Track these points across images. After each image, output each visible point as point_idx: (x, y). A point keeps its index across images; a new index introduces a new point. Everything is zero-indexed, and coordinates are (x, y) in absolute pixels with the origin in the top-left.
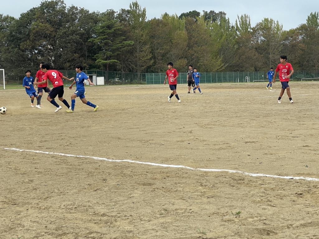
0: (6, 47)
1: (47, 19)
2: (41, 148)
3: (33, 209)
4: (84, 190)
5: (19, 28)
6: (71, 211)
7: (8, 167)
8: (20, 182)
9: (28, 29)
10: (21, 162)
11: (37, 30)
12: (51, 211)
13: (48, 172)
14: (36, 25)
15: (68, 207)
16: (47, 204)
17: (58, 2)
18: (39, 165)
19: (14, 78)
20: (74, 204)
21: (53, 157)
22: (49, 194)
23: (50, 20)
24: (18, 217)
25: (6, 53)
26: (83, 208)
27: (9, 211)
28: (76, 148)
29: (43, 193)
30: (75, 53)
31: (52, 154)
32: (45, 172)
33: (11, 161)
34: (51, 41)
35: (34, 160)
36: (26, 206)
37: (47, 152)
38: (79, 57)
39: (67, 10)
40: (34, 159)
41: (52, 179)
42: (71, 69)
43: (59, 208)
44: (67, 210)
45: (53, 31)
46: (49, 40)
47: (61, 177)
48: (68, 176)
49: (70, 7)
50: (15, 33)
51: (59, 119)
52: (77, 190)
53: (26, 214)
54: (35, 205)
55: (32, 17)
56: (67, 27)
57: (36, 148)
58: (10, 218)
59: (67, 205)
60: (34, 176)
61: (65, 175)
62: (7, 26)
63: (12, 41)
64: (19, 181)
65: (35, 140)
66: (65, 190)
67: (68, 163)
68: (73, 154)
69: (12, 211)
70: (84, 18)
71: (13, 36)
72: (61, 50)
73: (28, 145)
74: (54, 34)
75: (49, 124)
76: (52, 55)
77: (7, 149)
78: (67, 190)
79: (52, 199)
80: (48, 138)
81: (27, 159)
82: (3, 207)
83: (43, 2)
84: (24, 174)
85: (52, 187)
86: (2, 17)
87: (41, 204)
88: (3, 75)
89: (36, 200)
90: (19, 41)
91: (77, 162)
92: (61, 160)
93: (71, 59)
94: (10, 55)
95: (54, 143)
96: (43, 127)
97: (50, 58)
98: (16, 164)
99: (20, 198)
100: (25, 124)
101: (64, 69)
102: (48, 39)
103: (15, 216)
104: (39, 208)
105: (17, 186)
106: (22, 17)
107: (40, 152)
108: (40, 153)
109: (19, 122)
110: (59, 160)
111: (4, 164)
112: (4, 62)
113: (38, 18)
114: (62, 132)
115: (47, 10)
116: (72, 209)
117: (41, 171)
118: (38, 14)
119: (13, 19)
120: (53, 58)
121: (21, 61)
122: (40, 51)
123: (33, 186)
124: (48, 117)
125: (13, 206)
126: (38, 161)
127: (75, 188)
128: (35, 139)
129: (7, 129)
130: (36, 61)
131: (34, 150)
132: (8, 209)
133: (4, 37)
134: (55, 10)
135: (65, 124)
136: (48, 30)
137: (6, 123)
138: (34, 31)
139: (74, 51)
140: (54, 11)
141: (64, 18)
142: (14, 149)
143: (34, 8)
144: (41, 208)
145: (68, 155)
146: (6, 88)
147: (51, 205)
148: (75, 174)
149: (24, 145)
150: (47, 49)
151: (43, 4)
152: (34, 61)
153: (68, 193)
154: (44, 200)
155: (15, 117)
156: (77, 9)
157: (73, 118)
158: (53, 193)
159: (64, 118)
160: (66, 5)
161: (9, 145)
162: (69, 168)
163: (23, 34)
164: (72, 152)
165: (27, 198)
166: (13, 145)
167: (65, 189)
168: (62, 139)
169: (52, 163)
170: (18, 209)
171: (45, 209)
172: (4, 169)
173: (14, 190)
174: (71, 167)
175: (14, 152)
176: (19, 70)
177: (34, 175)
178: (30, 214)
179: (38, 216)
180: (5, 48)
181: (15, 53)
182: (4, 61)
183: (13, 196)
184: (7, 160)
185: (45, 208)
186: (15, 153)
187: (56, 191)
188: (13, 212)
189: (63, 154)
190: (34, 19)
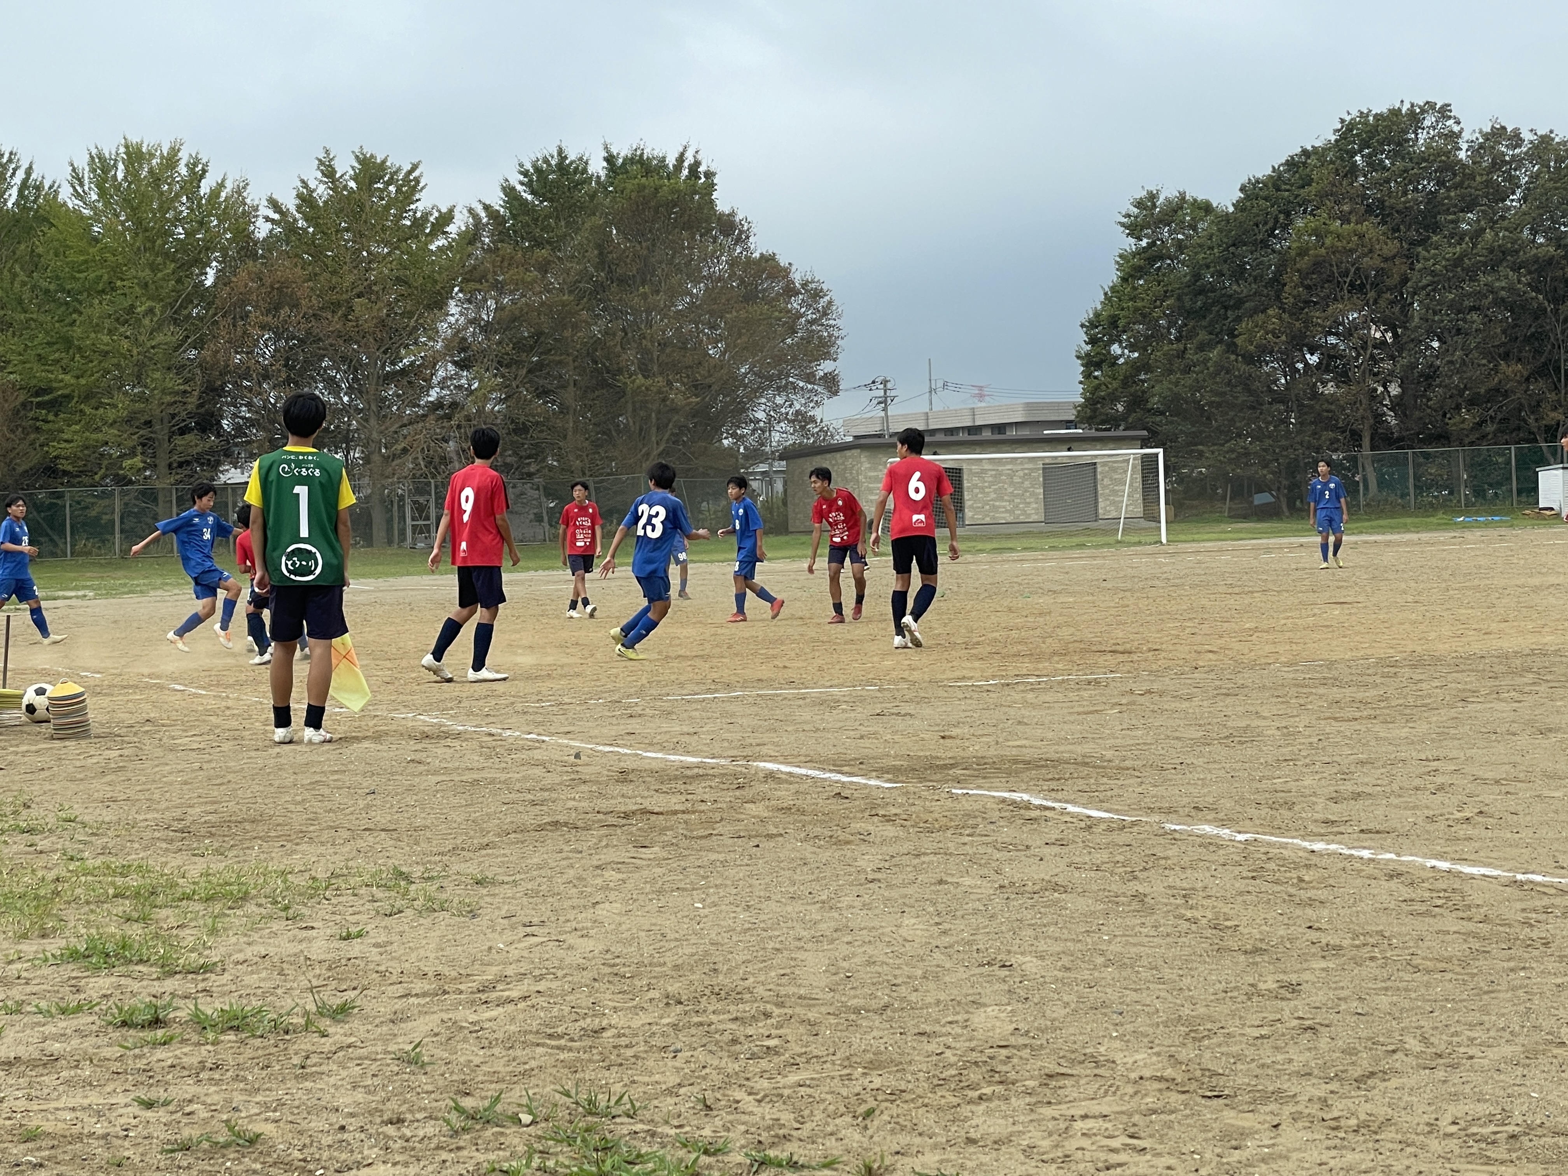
0: (1171, 342)
1: (1365, 197)
2: (1335, 829)
3: (1300, 1124)
4: (1556, 1051)
5: (1232, 249)
6: (1488, 1154)
7: (1181, 917)
8: (1236, 988)
9: (1274, 251)
10: (1241, 893)
11: (1317, 256)
12: (1390, 1146)
13: (1369, 948)
14: (1316, 232)
15: (1474, 1130)
16: (1368, 1107)
17: (1423, 111)
18: (1325, 913)
19: (1209, 491)
20: (1506, 1117)
21: (1394, 875)
22: (1377, 1061)
23: (1382, 202)
24: (1230, 1159)
25: (1171, 372)
26: (1549, 1140)
27: (1189, 1125)
28: (1509, 835)
29: (1350, 1051)
30: (1506, 356)
31: (1391, 860)
32: (1357, 946)
33: (1193, 889)
34: (1382, 303)
35: (1303, 885)
36: (1268, 1109)
37: (1364, 848)
38: (1527, 380)
39: (1465, 146)
40: (1301, 880)
41: (1389, 984)
42: (1484, 437)
43: (1429, 1132)
44: (1471, 1143)
45: (1394, 257)
46: (1376, 302)
47: (1438, 976)
48: (1473, 975)
49: (1481, 132)
50: (1212, 277)
51: (1424, 686)
52: (1520, 1049)
53: (1268, 1147)
54: (1314, 1109)
55: (1297, 196)
56: (1464, 233)
57: (1311, 827)
58: (1195, 1159)
59: (1469, 1118)
60: (1305, 966)
61: (1458, 969)
62: (1180, 246)
63: (1200, 314)
64: (1233, 985)
65: (1307, 792)
66: (1459, 1045)
67: (1469, 907)
68: (1496, 867)
69: (1205, 1129)
70: (1550, 185)
71: (1202, 291)
72: (1435, 344)
73: (1274, 812)
74: (1399, 267)
75: (1372, 712)
76: (1391, 373)
77: (1178, 828)
78: (1466, 1042)
79: (1394, 1082)
80: (1366, 780)
81: (1269, 878)
82: (1160, 1104)
83: (1348, 118)
84: (1256, 951)
85: (1394, 1023)
86: (1154, 206)
87: (1340, 1107)
88: (1158, 475)
89: (1315, 1081)
90: (1229, 313)
91: (1519, 905)
92: (1435, 895)
93: (1482, 391)
94: (1189, 382)
95: (1396, 806)
96: (1344, 726)
97: (1380, 389)
98: (1220, 904)
99: (1239, 1066)
100: (1259, 709)
101: (1447, 438)
102: (1372, 295)
103: (1218, 1150)
104: (1333, 1124)
105: (1224, 1009)
106: (1248, 197)
107: (1333, 847)
108: (1329, 855)
109: (1229, 700)
110: (1427, 894)
111: (1166, 901)
112: (1162, 413)
113: (1323, 195)
114: (1440, 753)
115: (1370, 156)
116: (1493, 1142)
117: (1334, 940)
118: (1322, 177)
119: (1206, 208)
120: (1394, 390)
121: (1241, 410)
122: (1330, 356)
123: (1301, 1014)
124: (1370, 679)
125: (1209, 1103)
126: (1322, 894)
127: (1507, 1035)
128: (1306, 783)
129: (1177, 734)
130: (1311, 407)
131: (1303, 837)
132: (1187, 1116)
133: (1165, 297)
134: (1409, 153)
135: (1453, 713)
136: (1371, 251)
137: (1173, 705)
138: (1304, 263)
139: (1502, 350)
140: (1403, 158)
141: (1448, 189)
142: (1208, 829)
143: (1305, 152)
144: (1343, 1122)
145: (1467, 869)
146: (1172, 537)
147: (1390, 1111)
148: (1506, 965)
149: (1252, 811)
150: (1364, 347)
151: (1347, 130)
152: (1301, 405)
153: (1471, 1058)
154: (1355, 1084)
155: (1212, 676)
156: (1516, 139)
157: (1492, 683)
158: (1399, 1055)
159: (1450, 685)
160: (1458, 123)
161: (1187, 810)
162: (1476, 936)
163: (1250, 279)
164: (1493, 855)
165: (1270, 1072)
166: (1206, 812)
167: (1455, 1039)
168: (1441, 788)
169: (1392, 906)
170: (1230, 1117)
171: (1363, 1130)
172: (1162, 921)
173: (1209, 1026)
174: (1484, 928)
175: (1211, 844)
176: (1232, 451)
177: (1303, 958)
178: (1288, 1151)
179: (1325, 1164)
180: (1166, 348)
181: (1211, 369)
182: (1162, 408)
183: (1208, 1054)
184: (1178, 883)
185: (1358, 1126)
186: (1212, 848)
187: (1413, 1044)
188: (1210, 1135)
189: (1444, 865)
190: (1305, 203)
